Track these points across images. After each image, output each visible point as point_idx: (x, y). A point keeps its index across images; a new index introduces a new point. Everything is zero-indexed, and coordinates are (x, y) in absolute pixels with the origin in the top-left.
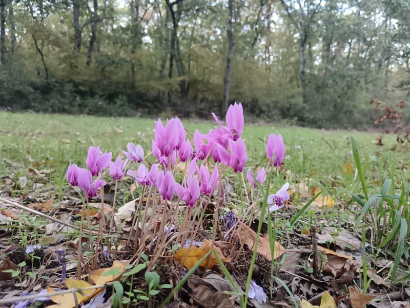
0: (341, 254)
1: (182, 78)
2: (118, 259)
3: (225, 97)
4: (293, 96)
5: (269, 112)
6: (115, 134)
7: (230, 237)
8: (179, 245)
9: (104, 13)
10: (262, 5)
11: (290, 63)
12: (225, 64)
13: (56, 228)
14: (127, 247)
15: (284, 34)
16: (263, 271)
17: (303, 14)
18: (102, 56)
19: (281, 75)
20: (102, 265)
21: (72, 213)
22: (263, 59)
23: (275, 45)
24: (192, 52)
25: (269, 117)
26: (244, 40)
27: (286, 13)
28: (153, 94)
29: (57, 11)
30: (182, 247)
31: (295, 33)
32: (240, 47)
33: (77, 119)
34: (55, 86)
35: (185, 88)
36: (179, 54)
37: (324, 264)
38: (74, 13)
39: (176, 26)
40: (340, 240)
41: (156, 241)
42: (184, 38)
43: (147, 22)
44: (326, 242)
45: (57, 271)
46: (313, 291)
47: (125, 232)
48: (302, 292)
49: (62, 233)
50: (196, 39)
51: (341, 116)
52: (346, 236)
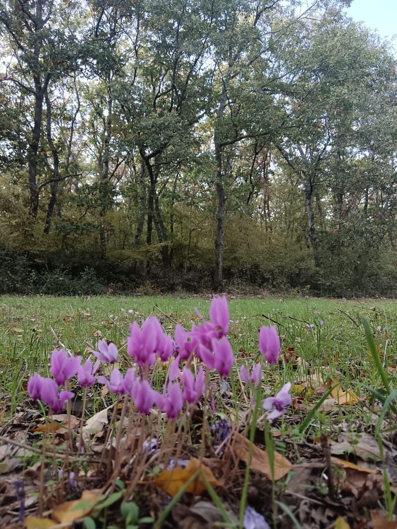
0: (363, 467)
1: (163, 244)
2: (88, 489)
3: (218, 264)
4: (303, 259)
5: (274, 279)
6: (80, 317)
7: (224, 452)
8: (162, 466)
9: (67, 170)
10: (257, 154)
11: (296, 219)
12: (216, 224)
13: (9, 451)
14: (99, 473)
15: (285, 186)
16: (263, 495)
17: (306, 162)
18: (63, 220)
19: (285, 233)
20: (69, 497)
21: (28, 429)
22: (262, 216)
23: (275, 200)
24: (175, 212)
25: (274, 286)
26: (237, 195)
27: (285, 161)
28: (128, 263)
29: (9, 170)
30: (166, 468)
31: (298, 183)
32: (234, 203)
33: (31, 301)
34: (5, 260)
35: (167, 255)
36: (158, 214)
37: (342, 481)
38: (30, 172)
39: (154, 182)
40: (361, 449)
41: (134, 462)
42: (164, 196)
43: (119, 178)
44: (344, 452)
45: (11, 508)
46: (329, 518)
47: (96, 453)
48: (313, 520)
49: (17, 457)
50: (179, 197)
51: (365, 280)
52: (369, 443)
